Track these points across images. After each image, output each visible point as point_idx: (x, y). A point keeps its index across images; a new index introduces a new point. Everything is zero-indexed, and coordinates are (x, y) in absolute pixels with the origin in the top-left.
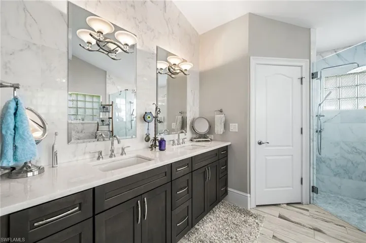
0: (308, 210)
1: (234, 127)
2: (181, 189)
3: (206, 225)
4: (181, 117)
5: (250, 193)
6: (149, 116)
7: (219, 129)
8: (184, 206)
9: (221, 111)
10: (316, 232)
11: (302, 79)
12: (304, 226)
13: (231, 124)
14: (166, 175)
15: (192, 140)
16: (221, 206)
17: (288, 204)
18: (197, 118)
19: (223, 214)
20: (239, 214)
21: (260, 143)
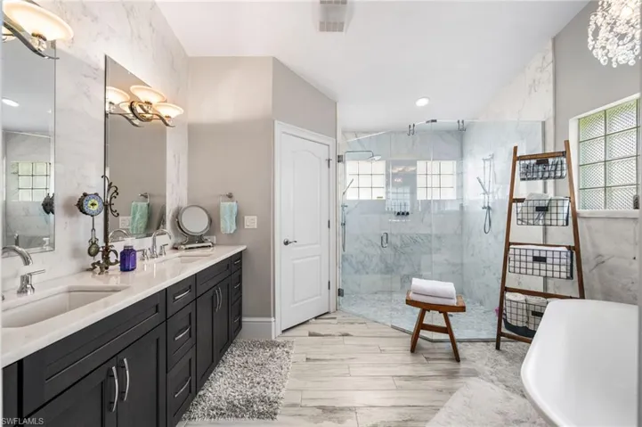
0: (335, 318)
1: (251, 222)
2: (180, 332)
3: (215, 385)
4: (145, 204)
5: (274, 316)
6: (93, 201)
7: (228, 225)
8: (185, 361)
9: (230, 196)
10: (346, 337)
11: (329, 160)
12: (334, 336)
13: (246, 217)
14: (157, 311)
15: (177, 249)
16: (234, 349)
17: (316, 318)
18: (186, 208)
19: (240, 358)
20: (262, 350)
21: (286, 243)
